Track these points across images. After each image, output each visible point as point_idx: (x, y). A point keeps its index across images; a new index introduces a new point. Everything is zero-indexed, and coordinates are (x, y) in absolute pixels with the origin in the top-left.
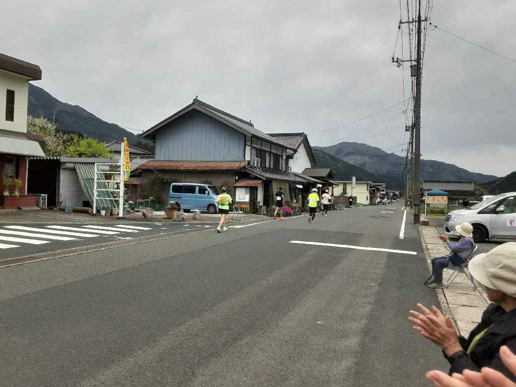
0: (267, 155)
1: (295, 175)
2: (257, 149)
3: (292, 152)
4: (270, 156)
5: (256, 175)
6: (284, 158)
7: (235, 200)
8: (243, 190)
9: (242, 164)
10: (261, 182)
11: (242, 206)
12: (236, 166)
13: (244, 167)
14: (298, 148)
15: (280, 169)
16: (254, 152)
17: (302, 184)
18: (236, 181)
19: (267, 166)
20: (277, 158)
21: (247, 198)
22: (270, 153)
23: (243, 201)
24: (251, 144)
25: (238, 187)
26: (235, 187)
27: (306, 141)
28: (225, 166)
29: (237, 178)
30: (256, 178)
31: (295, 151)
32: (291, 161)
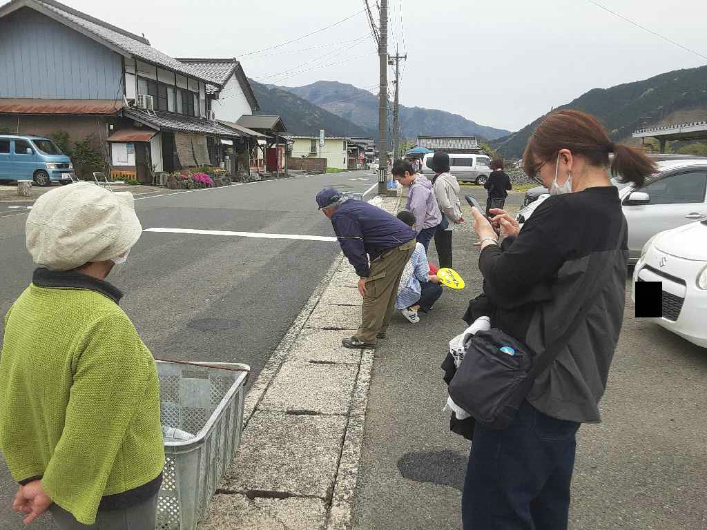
0: (170, 91)
1: (221, 124)
2: (148, 81)
3: (215, 89)
4: (175, 93)
5: (144, 122)
6: (202, 97)
7: (112, 164)
8: (124, 148)
9: (119, 106)
10: (153, 134)
11: (124, 173)
12: (108, 107)
13: (123, 110)
14: (226, 82)
15: (196, 115)
16: (142, 84)
17: (231, 139)
18: (111, 132)
19: (171, 109)
20: (188, 97)
21: (131, 161)
22: (175, 88)
23: (126, 164)
24: (136, 71)
25: (115, 142)
26: (110, 143)
27: (239, 72)
28: (90, 108)
29: (112, 127)
30: (146, 128)
31: (220, 87)
32: (214, 102)
